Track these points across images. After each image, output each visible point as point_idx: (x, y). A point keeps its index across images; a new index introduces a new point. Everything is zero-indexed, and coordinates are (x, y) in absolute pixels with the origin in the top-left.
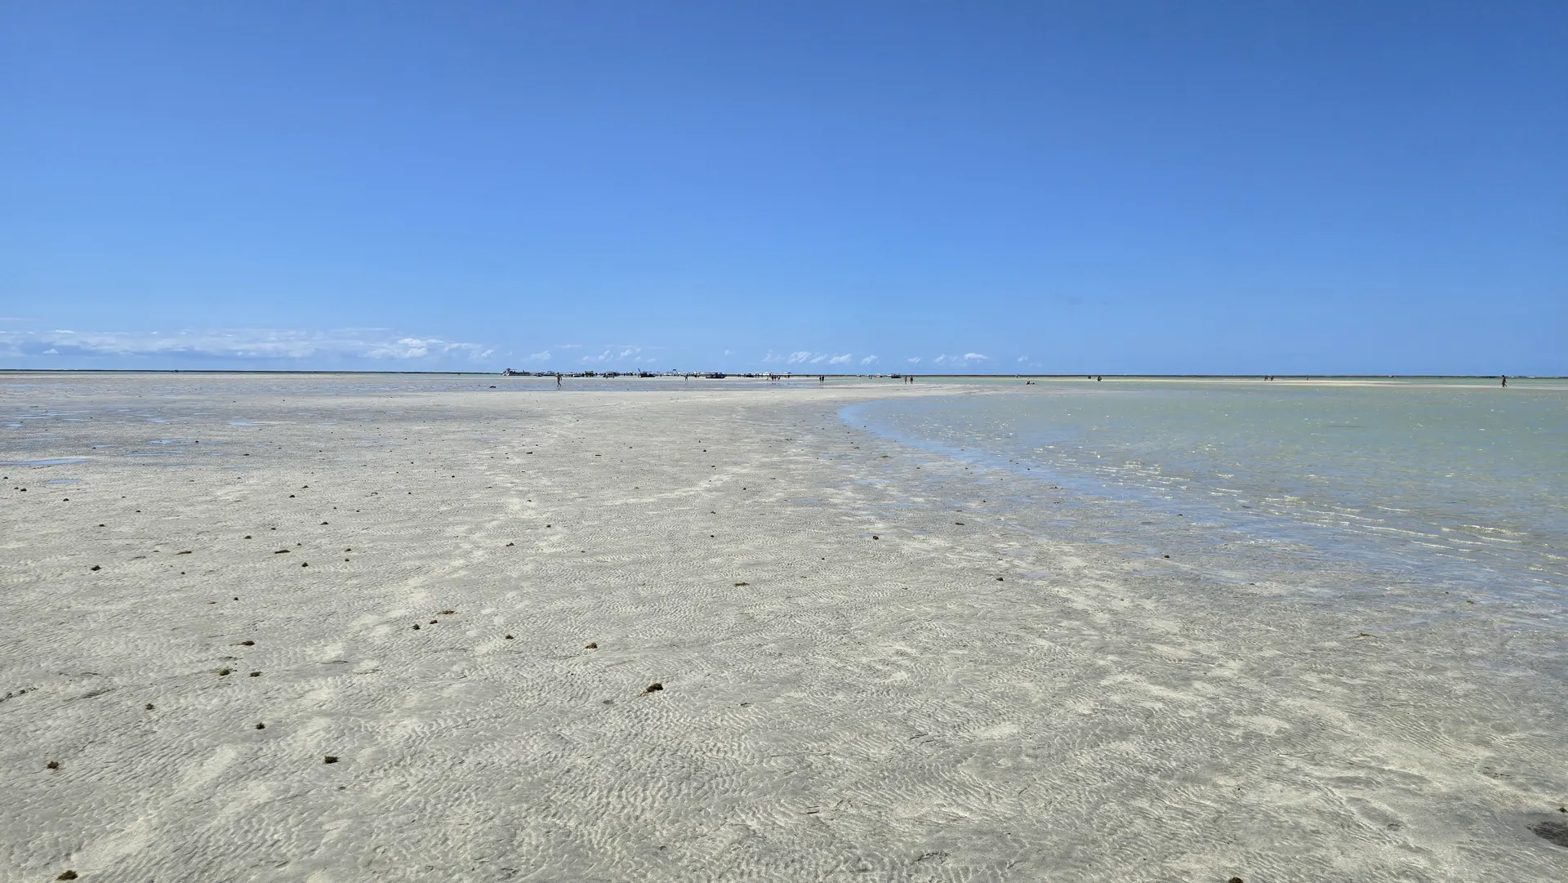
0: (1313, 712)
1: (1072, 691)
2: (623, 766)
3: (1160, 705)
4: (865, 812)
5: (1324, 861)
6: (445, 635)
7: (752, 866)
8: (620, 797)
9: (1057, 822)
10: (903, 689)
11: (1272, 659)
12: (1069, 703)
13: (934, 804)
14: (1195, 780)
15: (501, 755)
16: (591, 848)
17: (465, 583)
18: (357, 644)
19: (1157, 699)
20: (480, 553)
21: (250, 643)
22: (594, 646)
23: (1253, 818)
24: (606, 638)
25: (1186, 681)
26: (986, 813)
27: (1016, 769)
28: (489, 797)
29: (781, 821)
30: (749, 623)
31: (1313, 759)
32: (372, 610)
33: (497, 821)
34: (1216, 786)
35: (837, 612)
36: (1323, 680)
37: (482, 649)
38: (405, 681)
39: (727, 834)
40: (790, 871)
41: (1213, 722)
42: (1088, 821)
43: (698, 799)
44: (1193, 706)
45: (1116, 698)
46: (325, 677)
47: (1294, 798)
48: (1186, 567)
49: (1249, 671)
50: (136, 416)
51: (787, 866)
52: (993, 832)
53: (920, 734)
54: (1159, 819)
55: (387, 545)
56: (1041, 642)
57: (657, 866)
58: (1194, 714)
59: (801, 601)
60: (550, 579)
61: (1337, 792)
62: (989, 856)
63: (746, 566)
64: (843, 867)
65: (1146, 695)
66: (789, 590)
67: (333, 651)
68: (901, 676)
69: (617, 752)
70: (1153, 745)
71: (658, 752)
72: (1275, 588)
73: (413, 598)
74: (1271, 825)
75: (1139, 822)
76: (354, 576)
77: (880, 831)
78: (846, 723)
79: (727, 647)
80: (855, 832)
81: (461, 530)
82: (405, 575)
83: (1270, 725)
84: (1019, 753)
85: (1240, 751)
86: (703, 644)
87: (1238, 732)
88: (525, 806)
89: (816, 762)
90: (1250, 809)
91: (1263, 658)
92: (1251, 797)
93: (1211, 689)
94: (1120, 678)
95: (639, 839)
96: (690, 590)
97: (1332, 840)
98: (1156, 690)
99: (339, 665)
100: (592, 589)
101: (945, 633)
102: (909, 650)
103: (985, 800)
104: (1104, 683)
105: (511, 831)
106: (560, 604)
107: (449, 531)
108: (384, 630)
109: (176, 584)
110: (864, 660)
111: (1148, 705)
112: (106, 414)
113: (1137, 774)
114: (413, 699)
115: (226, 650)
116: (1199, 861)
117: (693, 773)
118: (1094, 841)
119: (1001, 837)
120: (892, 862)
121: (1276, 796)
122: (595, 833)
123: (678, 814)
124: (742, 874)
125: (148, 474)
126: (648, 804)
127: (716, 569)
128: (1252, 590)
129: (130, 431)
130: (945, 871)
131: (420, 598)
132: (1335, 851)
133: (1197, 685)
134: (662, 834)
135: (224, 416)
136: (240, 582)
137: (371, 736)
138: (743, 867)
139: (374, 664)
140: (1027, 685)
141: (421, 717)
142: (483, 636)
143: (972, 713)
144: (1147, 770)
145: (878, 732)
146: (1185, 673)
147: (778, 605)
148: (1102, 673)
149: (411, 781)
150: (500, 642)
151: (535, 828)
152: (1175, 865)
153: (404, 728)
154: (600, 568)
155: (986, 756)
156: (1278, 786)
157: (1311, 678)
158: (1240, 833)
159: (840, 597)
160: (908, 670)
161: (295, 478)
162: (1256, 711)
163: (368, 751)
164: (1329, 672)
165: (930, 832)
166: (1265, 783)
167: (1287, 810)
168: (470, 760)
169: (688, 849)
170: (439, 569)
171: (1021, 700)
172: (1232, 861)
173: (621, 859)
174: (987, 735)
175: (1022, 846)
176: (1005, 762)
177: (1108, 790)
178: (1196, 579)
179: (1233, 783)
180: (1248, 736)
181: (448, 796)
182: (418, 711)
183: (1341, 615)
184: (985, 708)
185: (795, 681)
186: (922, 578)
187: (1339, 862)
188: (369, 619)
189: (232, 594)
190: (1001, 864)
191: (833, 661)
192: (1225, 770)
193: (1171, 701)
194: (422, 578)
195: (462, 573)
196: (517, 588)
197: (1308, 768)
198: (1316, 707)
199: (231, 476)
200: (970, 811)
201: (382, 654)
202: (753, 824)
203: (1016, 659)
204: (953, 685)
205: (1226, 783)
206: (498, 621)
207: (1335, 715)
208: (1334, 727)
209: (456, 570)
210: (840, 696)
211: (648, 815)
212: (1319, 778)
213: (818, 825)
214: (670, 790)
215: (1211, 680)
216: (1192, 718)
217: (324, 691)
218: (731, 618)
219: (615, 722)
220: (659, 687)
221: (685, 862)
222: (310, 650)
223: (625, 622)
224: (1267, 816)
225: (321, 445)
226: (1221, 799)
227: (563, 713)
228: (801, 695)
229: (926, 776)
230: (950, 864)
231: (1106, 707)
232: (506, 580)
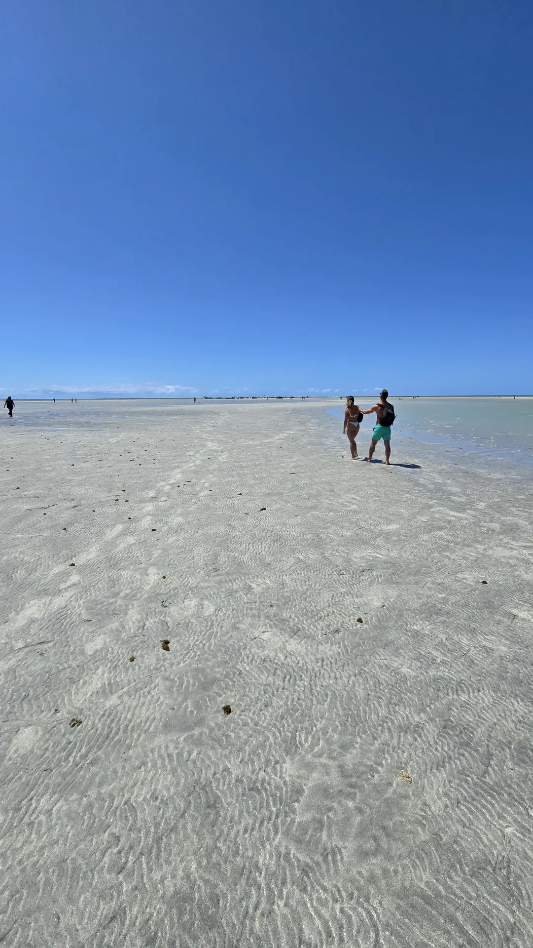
0: (514, 521)
1: (419, 513)
2: (253, 536)
3: (454, 518)
4: (342, 554)
5: (519, 576)
6: (188, 489)
7: (301, 571)
8: (253, 546)
9: (414, 560)
10: (355, 511)
11: (499, 502)
12: (419, 517)
13: (368, 552)
14: (468, 546)
15: (211, 530)
16: (244, 563)
17: (194, 472)
18: (159, 491)
19: (453, 516)
20: (199, 461)
21: (124, 491)
22: (241, 494)
23: (491, 560)
24: (244, 492)
25: (464, 510)
26: (388, 556)
27: (399, 540)
28: (207, 545)
29: (311, 556)
30: (296, 487)
31: (514, 539)
32: (163, 480)
33: (211, 553)
34: (476, 548)
35: (329, 483)
36: (518, 510)
37: (201, 494)
38: (176, 505)
39: (292, 561)
40: (316, 573)
41: (474, 525)
42: (426, 560)
43: (281, 548)
44: (467, 519)
45: (437, 516)
46: (150, 502)
47: (507, 553)
48: (463, 468)
49: (490, 507)
50: (82, 414)
51: (314, 572)
52: (391, 562)
53: (362, 528)
54: (454, 559)
55: (167, 458)
56: (407, 495)
57: (267, 570)
58: (467, 522)
59: (316, 480)
60: (223, 470)
61: (524, 551)
62: (389, 571)
63: (294, 467)
64: (335, 573)
65: (448, 515)
66: (310, 476)
67: (152, 494)
68: (354, 507)
69: (251, 531)
70: (451, 533)
71: (266, 531)
72: (499, 476)
73: (177, 476)
74: (498, 563)
75: (446, 560)
76: (157, 469)
77: (348, 561)
78: (333, 523)
79: (289, 496)
80: (339, 561)
81: (192, 453)
82: (174, 468)
83: (496, 526)
84: (400, 535)
85: (486, 536)
86: (279, 494)
87: (485, 529)
88: (220, 548)
89: (324, 537)
90: (490, 557)
91: (494, 502)
92: (490, 552)
93: (474, 513)
94: (438, 508)
95: (261, 560)
96: (274, 475)
97: (522, 569)
98: (452, 513)
99: (154, 499)
100: (238, 474)
101: (370, 491)
102: (356, 497)
103: (387, 551)
104: (432, 510)
105: (216, 556)
106: (227, 480)
107: (188, 453)
108: (168, 487)
109: (99, 470)
110: (340, 501)
111: (449, 518)
112: (72, 413)
113: (445, 543)
114: (179, 511)
115: (116, 493)
116: (470, 575)
117: (278, 539)
118: (429, 567)
119: (393, 564)
120: (353, 571)
121: (500, 552)
122: (245, 558)
123: (274, 553)
124: (298, 574)
125: (87, 434)
126: (263, 549)
127: (283, 467)
128: (490, 476)
129: (80, 419)
130: (373, 575)
131: (179, 476)
132: (523, 573)
133: (468, 511)
134: (269, 559)
135: (111, 414)
136: (120, 470)
137: (166, 523)
138: (298, 571)
139: (165, 499)
140: (402, 510)
141: (182, 517)
142: (202, 490)
143: (381, 521)
144: (449, 542)
145: (346, 526)
146: (463, 507)
147: (307, 481)
148: (431, 506)
149: (181, 538)
150: (208, 492)
151: (224, 556)
152: (460, 576)
153: (176, 520)
154: (241, 467)
155: (387, 536)
156: (501, 548)
157: (514, 509)
158: (486, 565)
159: (330, 478)
160: (356, 505)
161: (135, 435)
162: (491, 521)
163: (166, 528)
164: (521, 507)
165: (366, 562)
166: (495, 547)
167: (504, 557)
168: (200, 532)
169: (279, 565)
170: (185, 466)
171: (400, 516)
172: (483, 575)
173: (255, 567)
174: (387, 528)
175: (402, 567)
176: (395, 538)
177: (434, 549)
178: (467, 473)
179: (483, 547)
180: (488, 530)
181: (193, 543)
182: (181, 514)
183: (525, 486)
184: (386, 519)
185: (314, 508)
186: (361, 472)
187: (525, 576)
188: (163, 483)
189: (118, 474)
190: (394, 574)
191: (328, 501)
192: (480, 542)
193: (458, 517)
194: (180, 470)
195: (193, 468)
196: (212, 473)
197: (513, 542)
198: (516, 520)
199: (114, 434)
200: (382, 555)
201: (168, 495)
202: (301, 557)
203: (398, 501)
204: (374, 510)
205: (481, 547)
206: (206, 485)
207: (522, 522)
208: (522, 527)
209: (191, 467)
210: (331, 514)
211: (263, 553)
212: (517, 546)
213: (325, 558)
214: (271, 545)
215: (474, 510)
216: (466, 523)
217: (149, 507)
218: (289, 485)
219: (249, 521)
220: (265, 509)
221: (278, 569)
222: (144, 493)
223: (252, 486)
224: (496, 559)
225: (143, 424)
226: (478, 553)
227: (231, 517)
228: (317, 513)
229: (365, 542)
230: (375, 573)
231: (434, 519)
232: (208, 470)
